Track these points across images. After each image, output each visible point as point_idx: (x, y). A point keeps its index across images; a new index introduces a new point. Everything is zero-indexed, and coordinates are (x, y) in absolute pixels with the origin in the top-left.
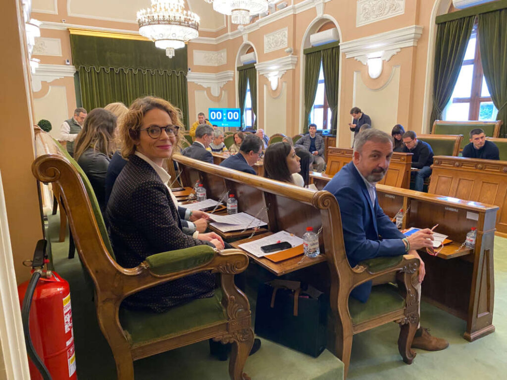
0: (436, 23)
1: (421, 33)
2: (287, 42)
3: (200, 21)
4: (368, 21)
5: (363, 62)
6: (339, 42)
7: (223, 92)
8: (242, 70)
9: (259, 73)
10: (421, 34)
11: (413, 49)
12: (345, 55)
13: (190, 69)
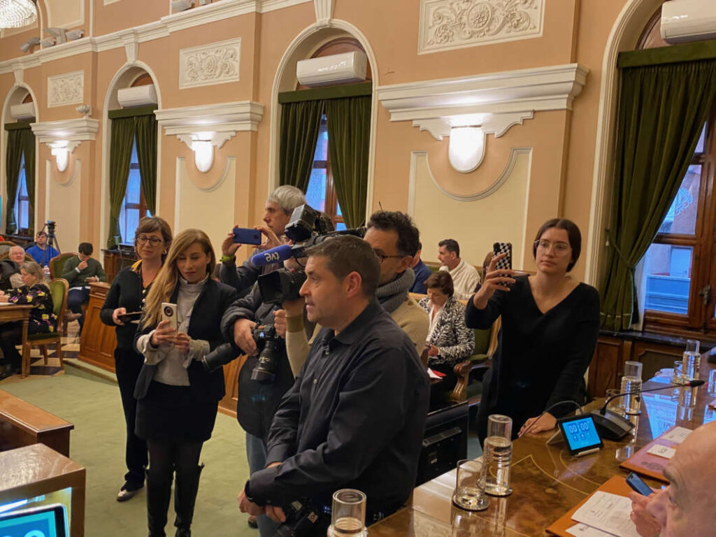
0: (279, 102)
1: (262, 113)
2: (82, 95)
4: (196, 82)
5: (187, 145)
9: (39, 141)
10: (262, 116)
11: (250, 136)
12: (165, 130)
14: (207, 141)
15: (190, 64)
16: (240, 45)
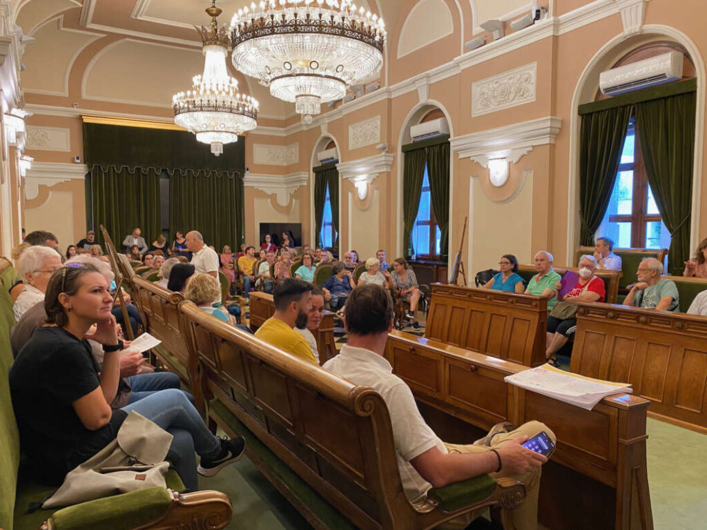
0: (579, 114)
1: (560, 126)
2: (379, 136)
3: (259, 107)
4: (488, 109)
5: (482, 165)
6: (449, 136)
7: (294, 200)
8: (320, 172)
9: (342, 176)
10: (560, 129)
11: (549, 148)
12: (458, 156)
13: (248, 170)
14: (502, 158)
15: (483, 94)
16: (535, 68)
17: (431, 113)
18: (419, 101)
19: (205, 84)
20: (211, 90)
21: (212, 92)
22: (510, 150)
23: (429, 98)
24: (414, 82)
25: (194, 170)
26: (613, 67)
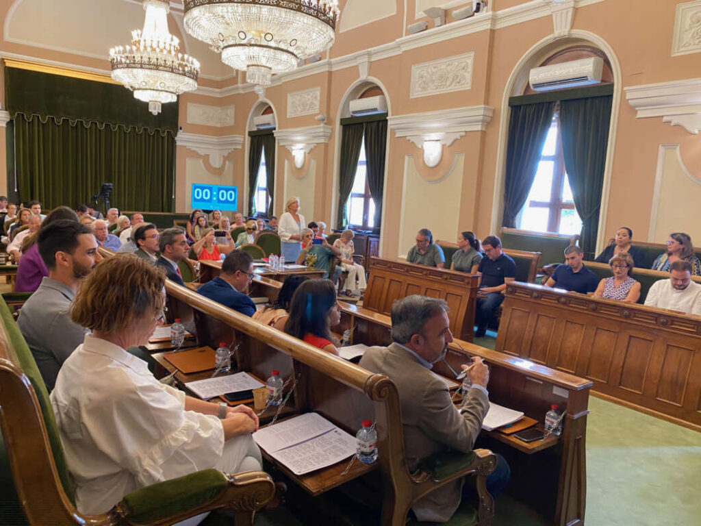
0: (509, 105)
1: (491, 115)
2: (318, 107)
4: (426, 92)
5: (417, 144)
6: (386, 114)
7: (227, 163)
8: (255, 136)
9: (279, 143)
10: (491, 117)
11: (480, 136)
12: (395, 133)
13: (181, 129)
14: (436, 141)
15: (422, 77)
16: (472, 58)
17: (369, 90)
18: (359, 77)
19: (145, 41)
20: (151, 47)
21: (153, 50)
22: (444, 133)
23: (369, 75)
24: (355, 58)
25: (127, 127)
26: (542, 65)
